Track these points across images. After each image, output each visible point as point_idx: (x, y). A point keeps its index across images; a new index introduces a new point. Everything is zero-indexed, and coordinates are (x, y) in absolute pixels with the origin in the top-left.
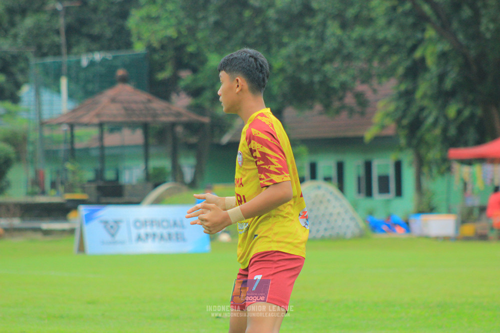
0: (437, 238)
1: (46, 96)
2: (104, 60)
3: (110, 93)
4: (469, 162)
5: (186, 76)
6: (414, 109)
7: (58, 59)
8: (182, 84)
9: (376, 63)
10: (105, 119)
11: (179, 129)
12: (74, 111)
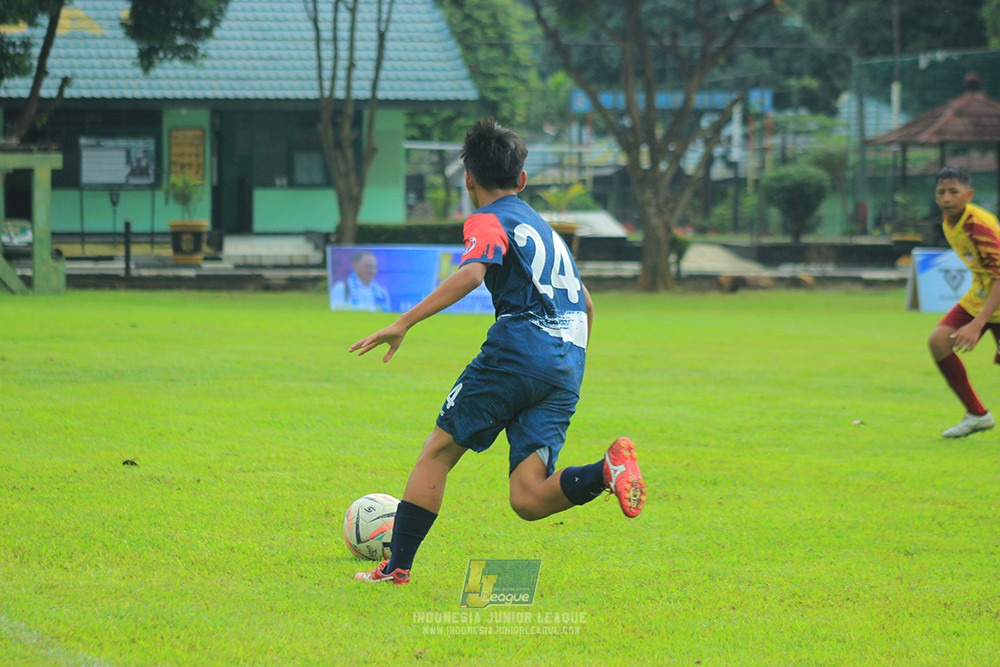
1: (872, 107)
2: (948, 61)
3: (957, 104)
7: (888, 59)
10: (948, 137)
12: (906, 127)
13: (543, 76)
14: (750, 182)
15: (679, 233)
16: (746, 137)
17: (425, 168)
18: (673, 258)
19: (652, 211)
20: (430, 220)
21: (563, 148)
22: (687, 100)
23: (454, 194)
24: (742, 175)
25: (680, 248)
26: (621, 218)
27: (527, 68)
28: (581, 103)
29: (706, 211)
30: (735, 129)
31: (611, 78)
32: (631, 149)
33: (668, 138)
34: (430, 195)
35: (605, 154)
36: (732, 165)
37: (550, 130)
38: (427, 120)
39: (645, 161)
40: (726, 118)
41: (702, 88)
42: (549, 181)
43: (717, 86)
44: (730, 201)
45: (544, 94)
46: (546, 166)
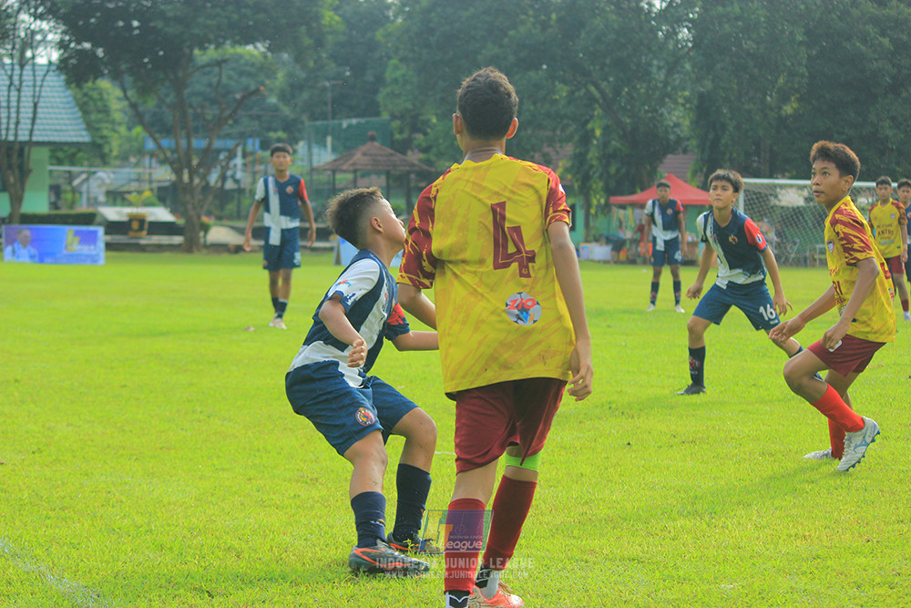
0: (599, 262)
1: (315, 150)
2: (359, 124)
3: (364, 148)
4: (623, 207)
5: (419, 137)
6: (586, 167)
7: (325, 122)
8: (416, 142)
9: (558, 132)
10: (359, 167)
11: (413, 176)
12: (335, 161)
13: (130, 129)
14: (247, 191)
15: (205, 219)
16: (245, 165)
17: (61, 181)
18: (202, 234)
19: (190, 207)
20: (64, 211)
21: (139, 170)
22: (210, 144)
23: (77, 195)
24: (242, 186)
25: (206, 228)
26: (173, 212)
27: (120, 124)
28: (150, 145)
29: (222, 207)
30: (239, 161)
31: (167, 131)
32: (178, 172)
33: (199, 165)
34: (63, 196)
35: (164, 174)
36: (237, 181)
37: (133, 160)
38: (60, 154)
39: (186, 177)
40: (232, 155)
41: (220, 137)
42: (132, 189)
43: (229, 136)
44: (235, 202)
45: (129, 139)
46: (131, 181)
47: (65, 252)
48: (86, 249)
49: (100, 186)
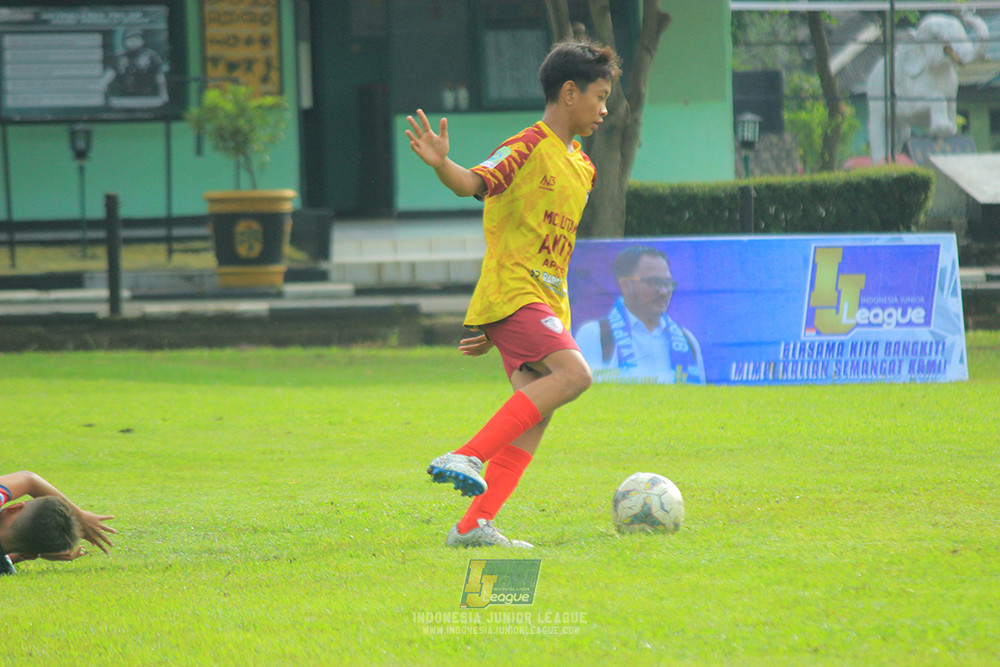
17: (780, 58)
47: (809, 336)
48: (890, 324)
49: (937, 71)
